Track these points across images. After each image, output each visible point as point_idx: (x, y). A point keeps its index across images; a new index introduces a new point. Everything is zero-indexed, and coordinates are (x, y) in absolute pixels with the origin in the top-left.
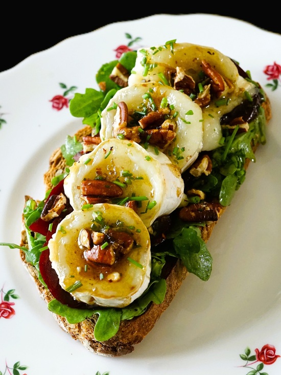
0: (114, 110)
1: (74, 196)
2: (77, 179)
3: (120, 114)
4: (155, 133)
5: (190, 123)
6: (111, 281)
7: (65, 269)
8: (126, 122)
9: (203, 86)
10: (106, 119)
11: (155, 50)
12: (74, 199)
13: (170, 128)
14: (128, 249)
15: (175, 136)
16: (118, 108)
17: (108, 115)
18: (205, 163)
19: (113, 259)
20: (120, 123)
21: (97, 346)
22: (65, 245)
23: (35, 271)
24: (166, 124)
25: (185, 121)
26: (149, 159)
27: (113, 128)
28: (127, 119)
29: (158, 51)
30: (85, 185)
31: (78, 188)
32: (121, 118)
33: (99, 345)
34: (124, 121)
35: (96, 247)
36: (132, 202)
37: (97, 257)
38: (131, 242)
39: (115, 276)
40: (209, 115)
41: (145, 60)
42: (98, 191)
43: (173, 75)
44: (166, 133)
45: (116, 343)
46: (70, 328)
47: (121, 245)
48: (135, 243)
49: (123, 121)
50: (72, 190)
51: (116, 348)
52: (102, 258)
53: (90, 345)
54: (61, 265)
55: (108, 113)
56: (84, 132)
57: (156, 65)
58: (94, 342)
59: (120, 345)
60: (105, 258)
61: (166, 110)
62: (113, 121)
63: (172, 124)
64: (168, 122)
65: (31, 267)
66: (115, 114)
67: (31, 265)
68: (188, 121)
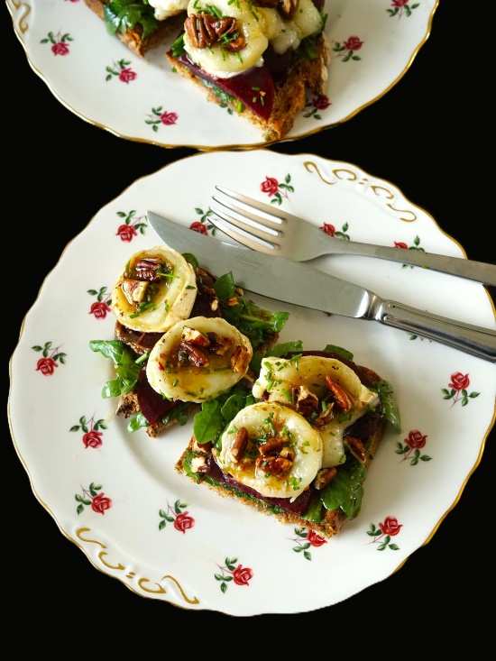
9: (327, 404)
11: (280, 366)
29: (282, 367)
40: (331, 433)
41: (270, 374)
43: (297, 392)
57: (280, 382)
61: (285, 439)
63: (291, 453)
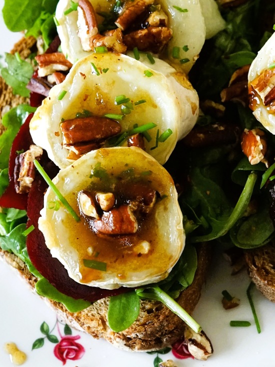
0: (74, 11)
1: (52, 147)
2: (52, 124)
3: (85, 17)
4: (145, 35)
5: (186, 10)
6: (140, 255)
7: (72, 255)
8: (96, 28)
10: (66, 27)
12: (53, 151)
13: (162, 23)
14: (152, 205)
15: (172, 33)
16: (79, 9)
17: (68, 21)
19: (136, 225)
20: (88, 31)
21: (135, 343)
22: (62, 221)
23: (16, 259)
24: (154, 18)
25: (180, 10)
26: (149, 74)
27: (80, 39)
28: (96, 23)
30: (67, 129)
31: (57, 134)
32: (87, 23)
33: (138, 341)
34: (94, 27)
35: (108, 213)
36: (135, 136)
37: (113, 228)
38: (152, 195)
39: (145, 247)
42: (88, 135)
44: (159, 33)
45: (160, 334)
46: (89, 327)
47: (140, 202)
48: (158, 194)
49: (92, 28)
50: (49, 139)
51: (160, 338)
52: (121, 228)
53: (125, 345)
54: (65, 251)
55: (67, 17)
56: (24, 45)
58: (130, 339)
59: (166, 334)
60: (124, 227)
62: (77, 29)
64: (157, 14)
65: (9, 255)
66: (76, 19)
67: (8, 252)
68: (183, 8)
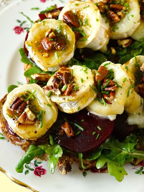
18: (125, 42)
